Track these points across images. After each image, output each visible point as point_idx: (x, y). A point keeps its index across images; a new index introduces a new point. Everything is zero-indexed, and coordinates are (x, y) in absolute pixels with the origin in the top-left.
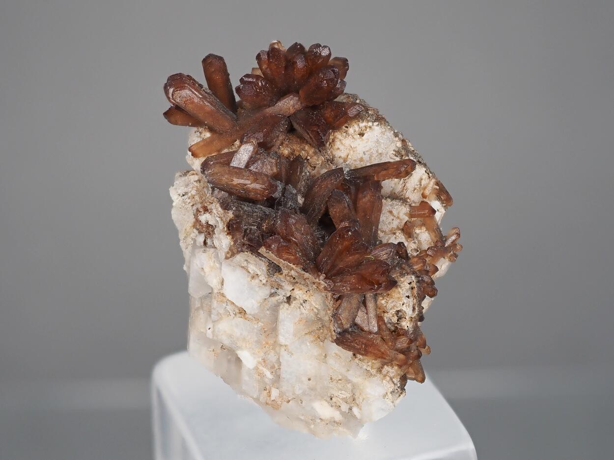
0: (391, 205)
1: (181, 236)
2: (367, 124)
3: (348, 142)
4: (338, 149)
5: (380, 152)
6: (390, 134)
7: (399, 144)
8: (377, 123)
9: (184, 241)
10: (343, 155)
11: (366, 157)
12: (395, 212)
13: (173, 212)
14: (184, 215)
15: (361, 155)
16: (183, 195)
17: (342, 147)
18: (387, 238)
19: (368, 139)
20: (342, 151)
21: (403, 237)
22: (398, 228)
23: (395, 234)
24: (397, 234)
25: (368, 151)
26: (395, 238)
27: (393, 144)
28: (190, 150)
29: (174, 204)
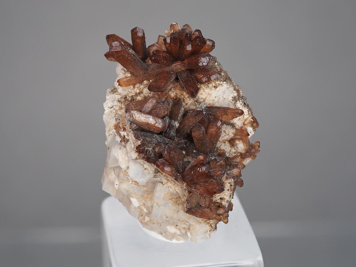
0: (226, 128)
1: (107, 129)
2: (220, 83)
3: (207, 90)
4: (202, 94)
5: (224, 97)
6: (232, 89)
7: (236, 94)
8: (226, 83)
9: (108, 132)
10: (204, 97)
11: (216, 100)
12: (227, 132)
13: (104, 116)
14: (110, 119)
15: (214, 98)
16: (111, 108)
17: (203, 93)
18: (220, 144)
19: (219, 91)
20: (204, 95)
21: (229, 145)
22: (227, 140)
23: (225, 143)
24: (226, 143)
25: (217, 96)
26: (225, 145)
27: (232, 94)
28: (118, 81)
29: (105, 112)
